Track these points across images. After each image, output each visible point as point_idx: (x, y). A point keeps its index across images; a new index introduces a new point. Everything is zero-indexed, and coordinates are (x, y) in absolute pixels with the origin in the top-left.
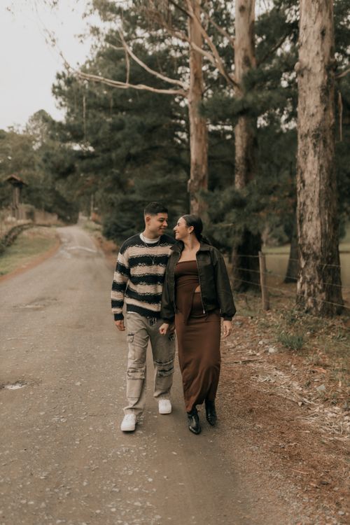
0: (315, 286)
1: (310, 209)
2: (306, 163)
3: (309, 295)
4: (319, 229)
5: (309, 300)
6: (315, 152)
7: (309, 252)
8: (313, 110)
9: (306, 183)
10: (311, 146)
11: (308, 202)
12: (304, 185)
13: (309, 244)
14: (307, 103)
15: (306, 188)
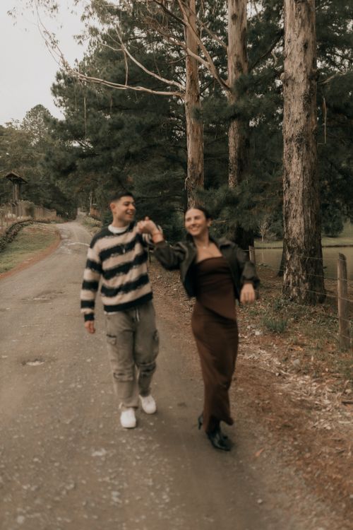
0: (299, 277)
1: (294, 207)
2: (291, 165)
3: (294, 285)
4: (303, 225)
5: (294, 290)
6: (299, 154)
7: (293, 246)
8: (297, 116)
9: (291, 183)
10: (295, 149)
11: (293, 201)
12: (289, 185)
13: (294, 239)
14: (292, 110)
15: (291, 188)
